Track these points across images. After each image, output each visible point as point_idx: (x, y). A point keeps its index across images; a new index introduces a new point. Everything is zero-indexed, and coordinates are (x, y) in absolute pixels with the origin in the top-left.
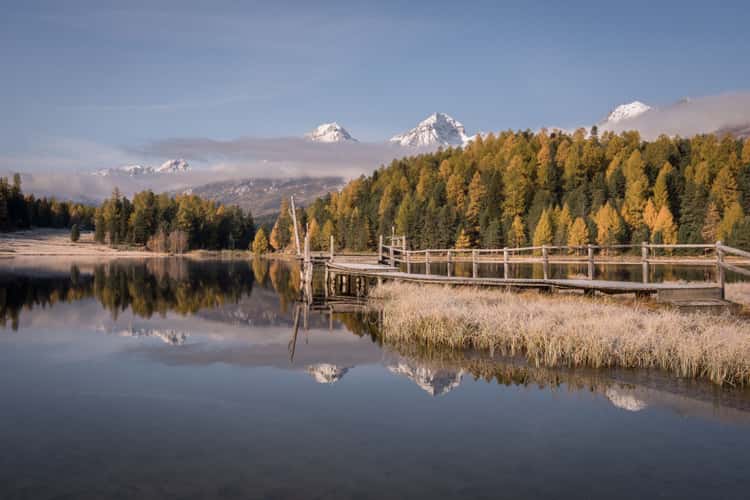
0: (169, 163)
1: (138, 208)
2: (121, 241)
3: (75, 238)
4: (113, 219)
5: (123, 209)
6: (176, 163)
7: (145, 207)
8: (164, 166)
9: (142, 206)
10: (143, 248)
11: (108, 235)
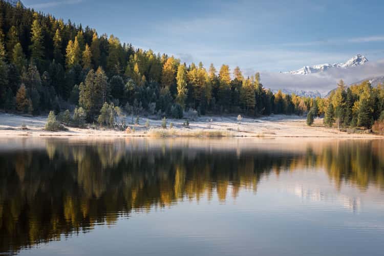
0: (352, 60)
1: (362, 97)
2: (348, 125)
3: (310, 123)
4: (340, 106)
5: (348, 98)
6: (359, 60)
7: (369, 96)
8: (348, 63)
9: (365, 95)
10: (367, 131)
11: (338, 120)
